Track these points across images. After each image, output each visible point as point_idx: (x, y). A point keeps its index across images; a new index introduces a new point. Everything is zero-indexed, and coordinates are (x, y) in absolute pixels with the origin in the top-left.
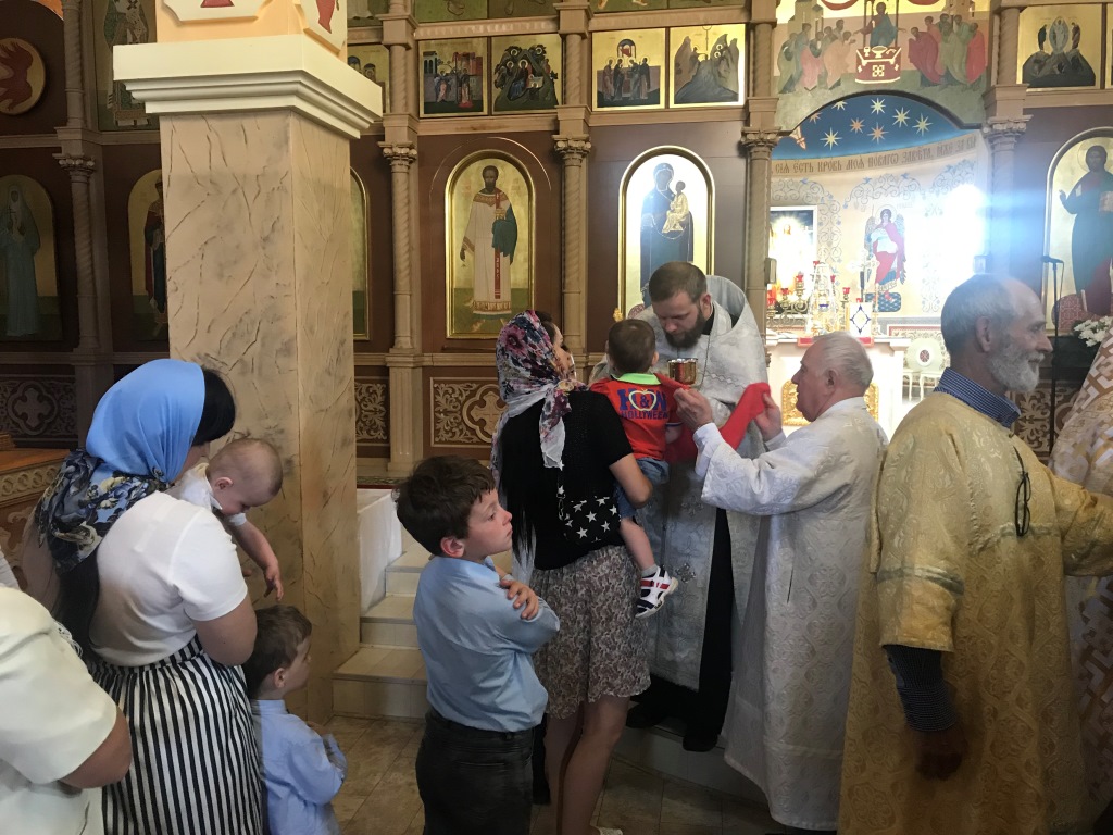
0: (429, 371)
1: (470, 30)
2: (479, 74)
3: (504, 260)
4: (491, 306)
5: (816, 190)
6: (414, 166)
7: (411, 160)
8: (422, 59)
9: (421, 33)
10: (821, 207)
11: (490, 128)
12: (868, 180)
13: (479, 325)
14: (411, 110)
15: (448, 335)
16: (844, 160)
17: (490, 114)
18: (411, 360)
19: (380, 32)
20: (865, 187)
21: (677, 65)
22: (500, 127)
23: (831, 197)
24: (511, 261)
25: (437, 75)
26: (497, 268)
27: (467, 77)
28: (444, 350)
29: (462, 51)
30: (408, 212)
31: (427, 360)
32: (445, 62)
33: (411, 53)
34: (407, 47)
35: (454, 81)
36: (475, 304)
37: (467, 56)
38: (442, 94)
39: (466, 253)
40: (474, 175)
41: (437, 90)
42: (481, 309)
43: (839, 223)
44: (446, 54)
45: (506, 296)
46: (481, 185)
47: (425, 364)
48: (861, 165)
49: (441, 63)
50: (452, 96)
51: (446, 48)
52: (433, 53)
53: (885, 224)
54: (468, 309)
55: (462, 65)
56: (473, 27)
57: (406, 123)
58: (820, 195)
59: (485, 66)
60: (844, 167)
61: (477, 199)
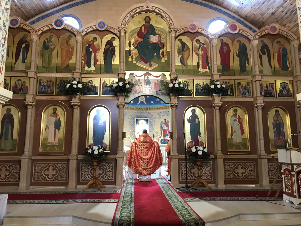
0: (33, 161)
1: (51, 75)
2: (53, 85)
3: (57, 131)
4: (52, 143)
7: (33, 106)
8: (39, 81)
9: (39, 75)
10: (150, 118)
11: (55, 99)
12: (161, 112)
13: (49, 148)
14: (34, 94)
15: (40, 151)
17: (55, 95)
18: (28, 158)
19: (27, 74)
20: (160, 114)
21: (102, 86)
22: (58, 98)
23: (152, 116)
24: (59, 132)
25: (42, 85)
26: (55, 133)
27: (50, 86)
28: (38, 155)
29: (49, 80)
30: (31, 119)
31: (33, 158)
32: (45, 82)
33: (35, 80)
34: (34, 78)
35: (46, 87)
36: (48, 143)
37: (50, 81)
38: (43, 90)
39: (47, 129)
40: (50, 110)
41: (42, 89)
42: (50, 144)
43: (154, 122)
45: (57, 140)
46: (52, 112)
47: (32, 159)
48: (159, 109)
49: (43, 82)
50: (46, 90)
51: (45, 79)
52: (41, 80)
53: (165, 123)
54: (46, 144)
56: (52, 75)
57: (32, 96)
58: (150, 115)
59: (55, 84)
60: (155, 109)
61: (51, 116)
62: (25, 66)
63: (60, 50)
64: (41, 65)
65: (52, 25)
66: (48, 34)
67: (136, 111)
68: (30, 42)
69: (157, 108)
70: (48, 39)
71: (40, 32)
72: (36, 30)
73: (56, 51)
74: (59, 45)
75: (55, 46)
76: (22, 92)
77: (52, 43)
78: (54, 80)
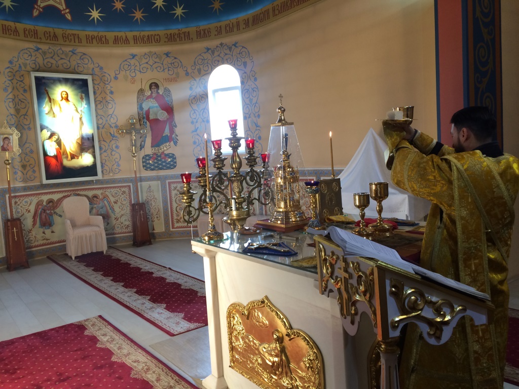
5: (86, 61)
10: (95, 76)
12: (134, 56)
16: (110, 35)
20: (133, 62)
23: (101, 68)
43: (112, 93)
48: (126, 41)
53: (154, 95)
58: (91, 66)
60: (111, 41)
67: (31, 45)
69: (117, 41)
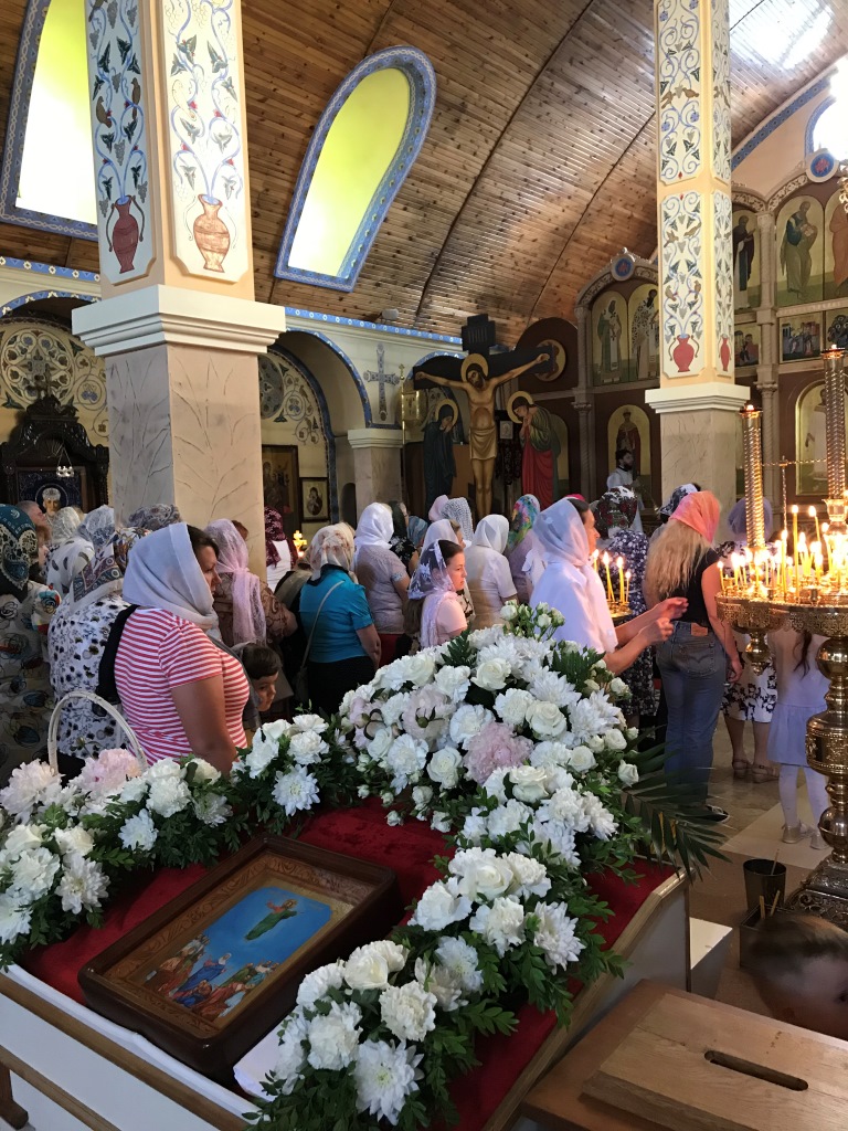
1: (812, 308)
2: (817, 334)
4: (824, 476)
6: (776, 393)
7: (774, 390)
8: (781, 329)
9: (781, 313)
13: (816, 487)
14: (774, 362)
15: (797, 494)
19: (755, 315)
25: (790, 338)
27: (810, 337)
29: (806, 321)
30: (772, 421)
32: (796, 329)
33: (774, 327)
34: (772, 324)
35: (801, 340)
36: (815, 475)
37: (810, 324)
38: (794, 348)
39: (810, 443)
40: (815, 395)
41: (791, 346)
42: (819, 476)
44: (796, 325)
46: (818, 401)
49: (793, 330)
50: (800, 349)
51: (796, 321)
52: (787, 325)
54: (810, 478)
55: (807, 330)
56: (814, 307)
57: (770, 369)
59: (821, 329)
61: (816, 409)
62: (749, 298)
63: (829, 238)
64: (785, 288)
65: (805, 174)
66: (797, 202)
68: (755, 234)
70: (798, 216)
71: (776, 203)
72: (766, 200)
73: (819, 240)
74: (827, 224)
75: (815, 228)
76: (746, 361)
77: (806, 222)
78: (818, 320)
